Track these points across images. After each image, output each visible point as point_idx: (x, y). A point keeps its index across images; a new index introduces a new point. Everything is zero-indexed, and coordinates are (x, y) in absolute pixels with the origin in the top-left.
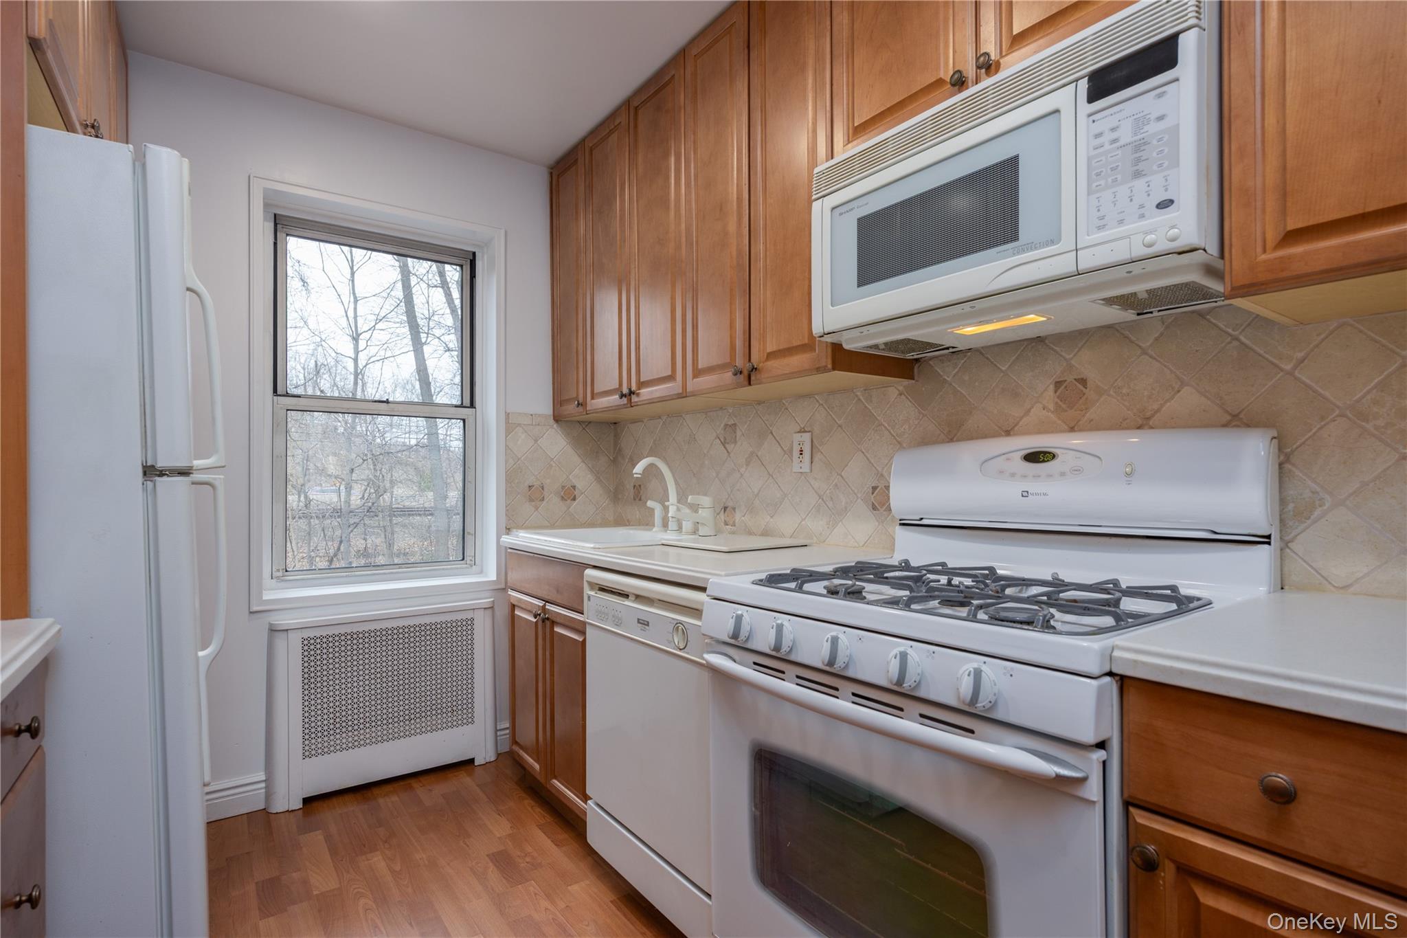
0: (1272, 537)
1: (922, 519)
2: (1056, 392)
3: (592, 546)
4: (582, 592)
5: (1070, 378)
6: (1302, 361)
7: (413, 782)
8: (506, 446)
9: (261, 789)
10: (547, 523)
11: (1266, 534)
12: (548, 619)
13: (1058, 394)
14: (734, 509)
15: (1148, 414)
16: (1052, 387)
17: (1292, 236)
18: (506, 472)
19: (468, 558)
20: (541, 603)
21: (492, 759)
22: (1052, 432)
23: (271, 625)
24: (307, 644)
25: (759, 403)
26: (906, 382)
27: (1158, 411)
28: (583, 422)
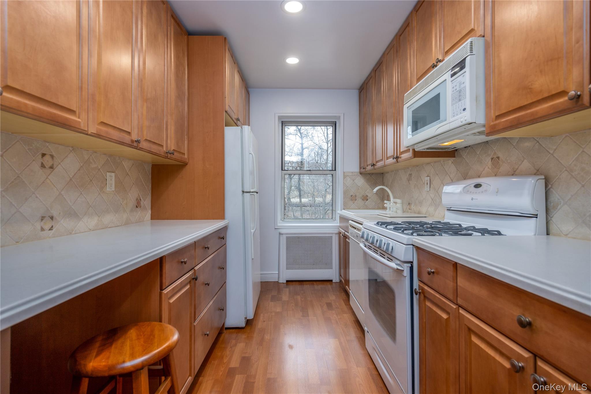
0: (538, 215)
1: (451, 208)
2: (491, 162)
3: (353, 214)
4: (348, 228)
5: (495, 157)
6: (555, 150)
7: (315, 283)
8: (344, 183)
9: (277, 276)
10: (357, 208)
11: (536, 214)
12: (345, 236)
13: (492, 162)
14: (411, 204)
15: (515, 170)
16: (490, 160)
17: (498, 117)
18: (343, 191)
19: (333, 218)
20: (344, 231)
21: (338, 282)
22: (490, 176)
23: (279, 232)
24: (288, 238)
25: (417, 166)
26: (454, 159)
27: (517, 169)
28: (371, 174)
